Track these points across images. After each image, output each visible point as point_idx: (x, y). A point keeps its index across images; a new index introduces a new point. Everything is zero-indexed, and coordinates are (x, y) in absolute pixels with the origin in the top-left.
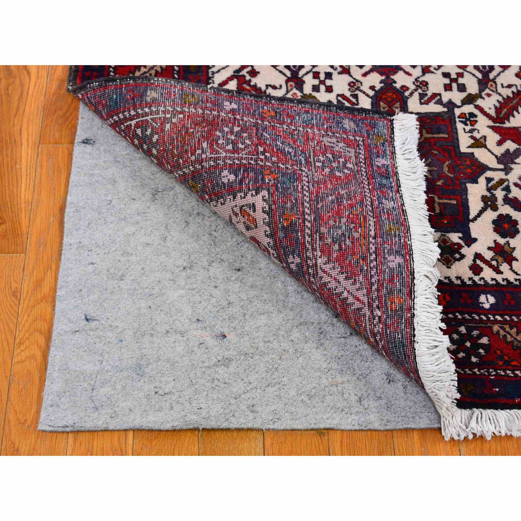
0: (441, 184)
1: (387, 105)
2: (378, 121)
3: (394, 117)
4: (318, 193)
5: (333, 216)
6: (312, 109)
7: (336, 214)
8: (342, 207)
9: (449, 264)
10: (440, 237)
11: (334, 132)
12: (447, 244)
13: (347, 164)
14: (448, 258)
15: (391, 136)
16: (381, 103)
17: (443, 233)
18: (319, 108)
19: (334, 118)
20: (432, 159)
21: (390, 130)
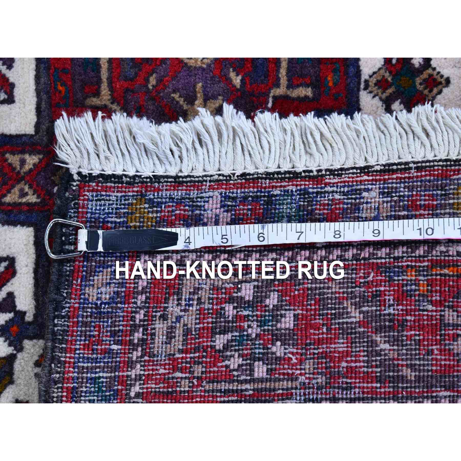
0: (240, 77)
1: (13, 187)
2: (87, 213)
3: (74, 171)
4: (367, 377)
5: (438, 342)
6: (63, 380)
7: (434, 333)
8: (409, 318)
9: (439, 80)
10: (371, 92)
11: (131, 326)
12: (389, 79)
13: (242, 298)
14: (424, 80)
15: (127, 183)
16: (8, 199)
17: (362, 86)
18: (60, 362)
19: (85, 324)
20: (174, 92)
21: (109, 184)
